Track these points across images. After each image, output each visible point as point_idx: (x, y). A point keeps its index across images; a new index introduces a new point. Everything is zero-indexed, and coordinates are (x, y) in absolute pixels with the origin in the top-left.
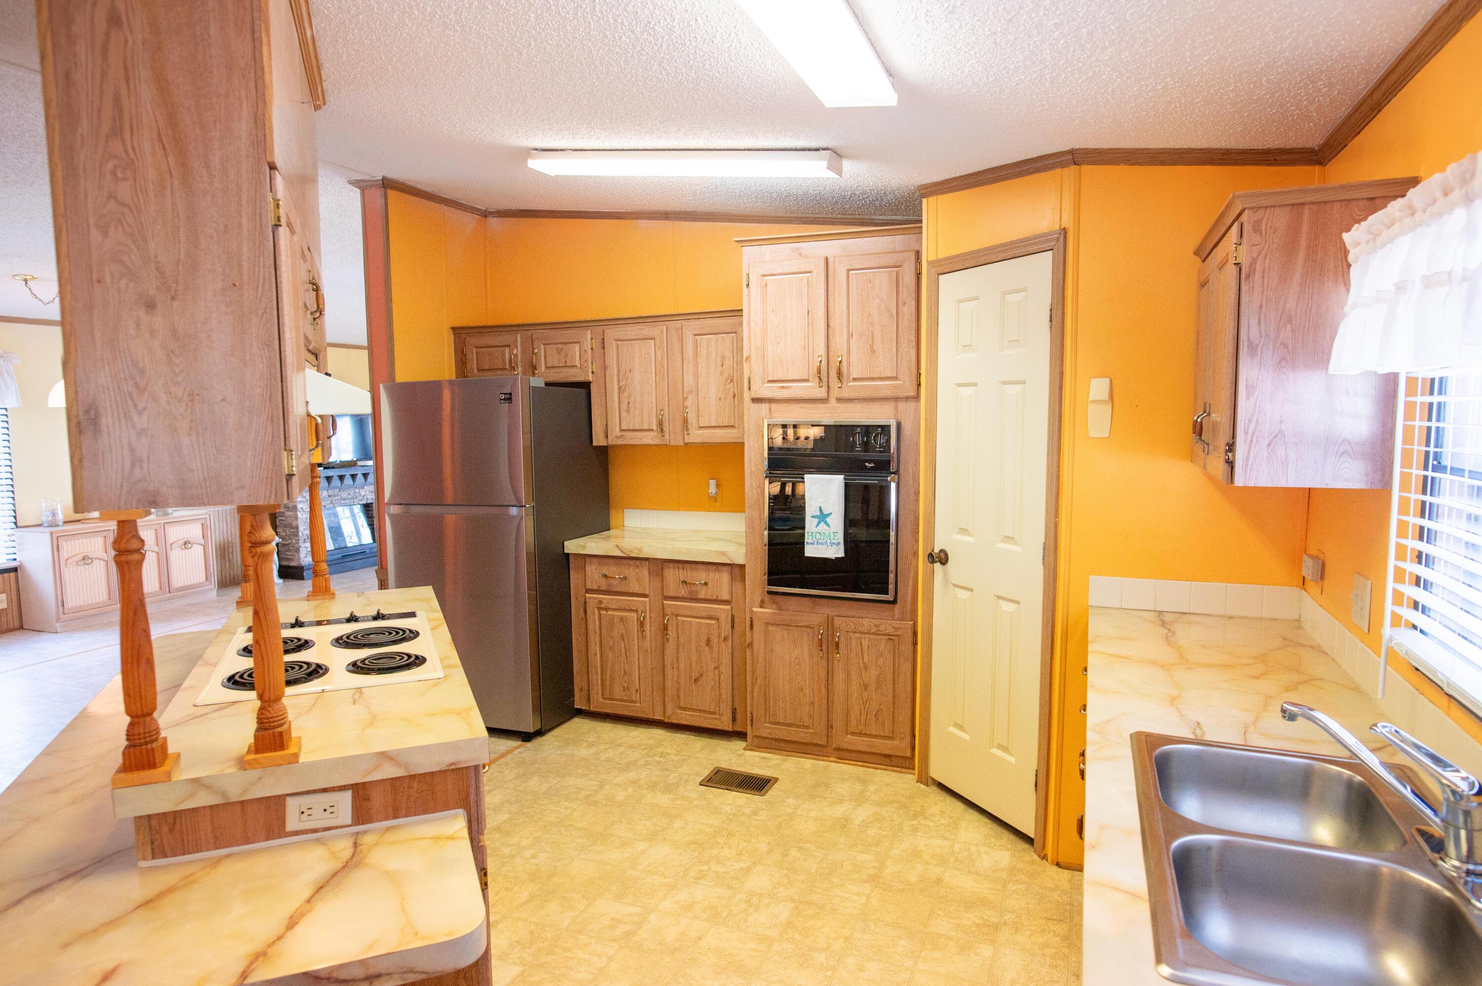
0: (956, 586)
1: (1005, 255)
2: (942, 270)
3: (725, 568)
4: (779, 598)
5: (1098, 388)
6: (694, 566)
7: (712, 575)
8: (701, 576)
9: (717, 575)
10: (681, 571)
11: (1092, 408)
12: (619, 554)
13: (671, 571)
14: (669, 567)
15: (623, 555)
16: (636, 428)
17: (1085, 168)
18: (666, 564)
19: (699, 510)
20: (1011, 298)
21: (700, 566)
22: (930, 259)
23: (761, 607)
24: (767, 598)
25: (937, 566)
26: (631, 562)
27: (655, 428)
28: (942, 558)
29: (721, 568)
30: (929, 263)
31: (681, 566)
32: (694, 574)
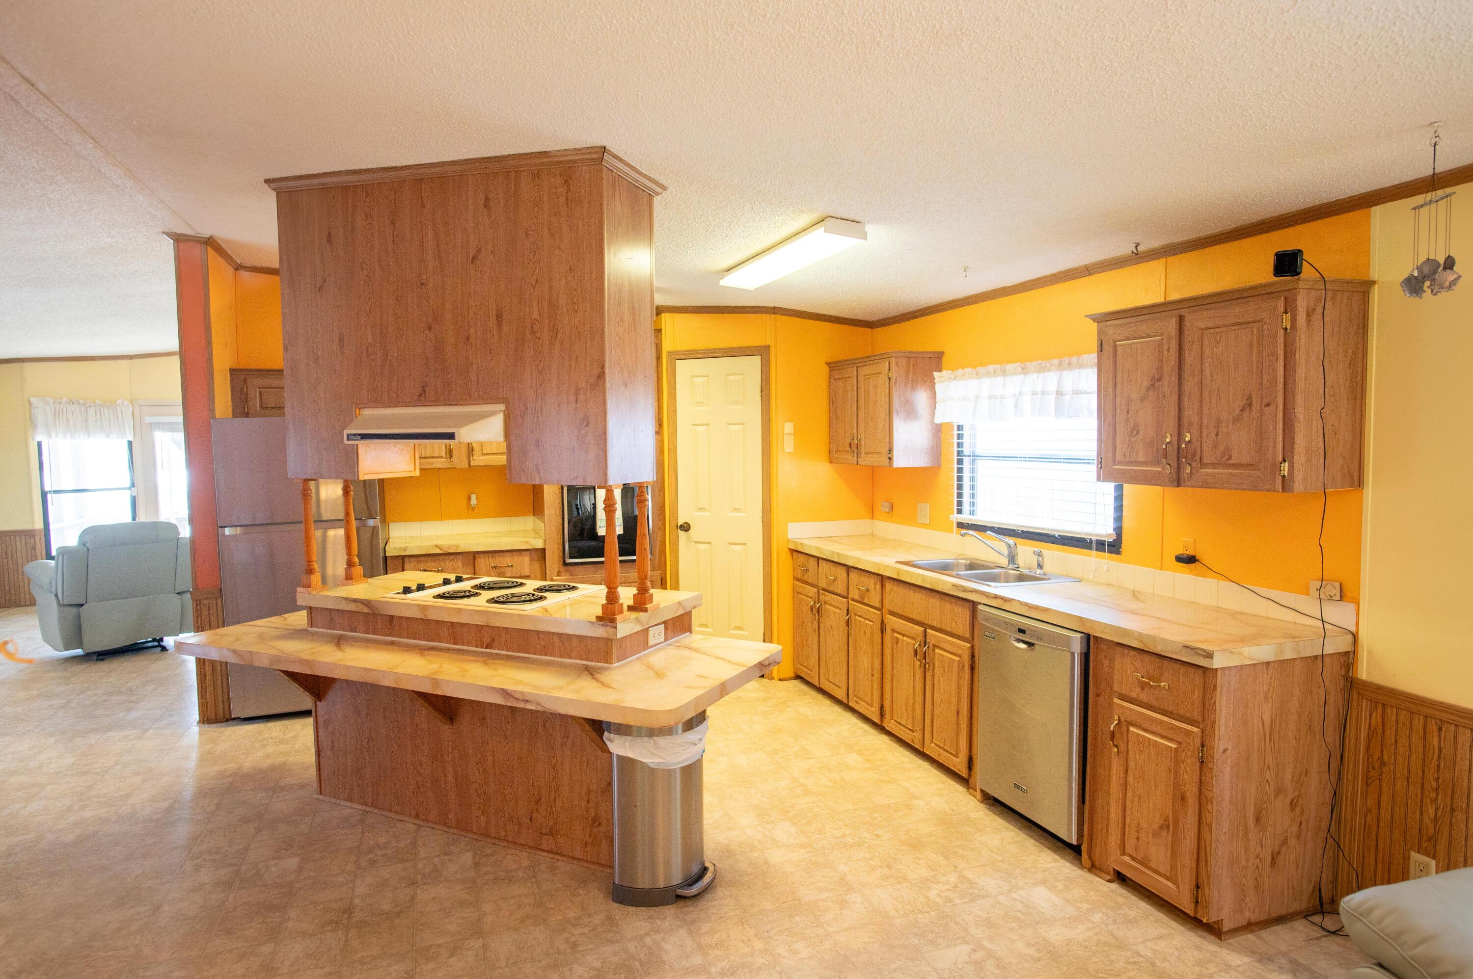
0: (696, 542)
1: (728, 354)
2: (678, 357)
3: (527, 552)
4: (571, 568)
5: (789, 427)
6: (501, 554)
7: (516, 558)
8: (507, 560)
9: (520, 558)
10: (490, 559)
11: (786, 437)
12: (438, 551)
13: (482, 560)
14: (480, 557)
15: (441, 552)
16: (428, 455)
17: (778, 316)
18: (477, 556)
19: (460, 518)
20: (731, 378)
21: (507, 554)
22: (668, 350)
23: (558, 576)
24: (562, 569)
25: (681, 533)
26: (448, 557)
27: (444, 456)
28: (686, 528)
29: (523, 553)
30: (669, 353)
31: (490, 555)
32: (501, 559)
